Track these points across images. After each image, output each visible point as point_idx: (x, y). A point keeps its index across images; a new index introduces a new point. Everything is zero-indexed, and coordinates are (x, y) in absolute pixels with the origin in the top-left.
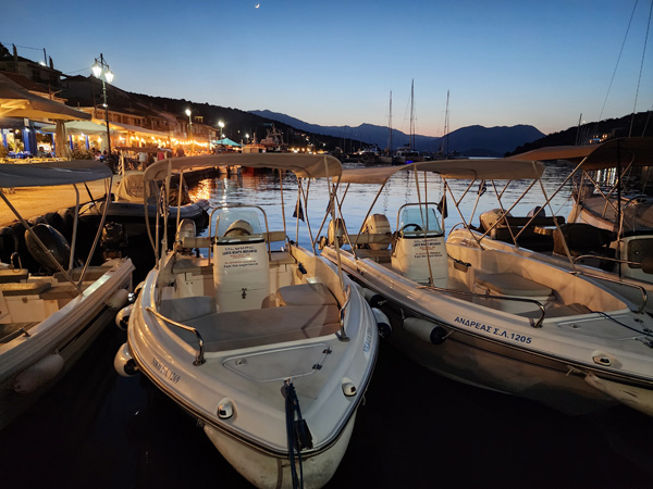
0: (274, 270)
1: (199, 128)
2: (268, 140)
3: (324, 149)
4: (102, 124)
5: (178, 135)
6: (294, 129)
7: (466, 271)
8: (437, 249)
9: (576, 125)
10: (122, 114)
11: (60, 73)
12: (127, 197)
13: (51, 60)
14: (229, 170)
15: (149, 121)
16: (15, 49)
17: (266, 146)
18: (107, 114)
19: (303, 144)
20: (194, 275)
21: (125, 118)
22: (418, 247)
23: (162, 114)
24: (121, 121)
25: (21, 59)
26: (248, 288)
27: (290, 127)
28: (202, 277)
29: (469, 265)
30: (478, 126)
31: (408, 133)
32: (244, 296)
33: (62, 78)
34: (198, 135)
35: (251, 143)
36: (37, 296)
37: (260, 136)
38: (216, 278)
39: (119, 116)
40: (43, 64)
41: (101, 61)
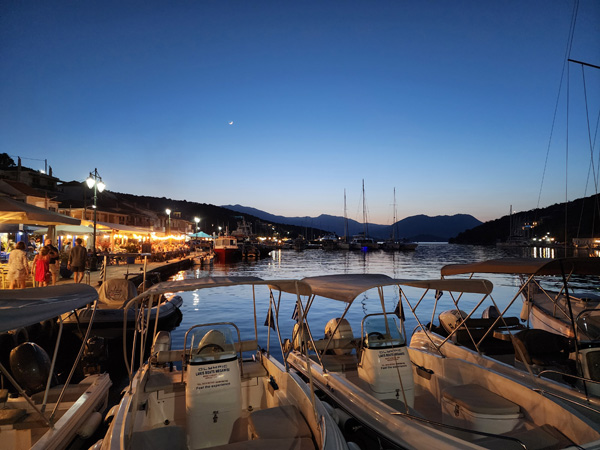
0: (244, 384)
1: (177, 222)
2: (239, 231)
3: (288, 237)
4: (90, 226)
5: (158, 229)
6: (262, 221)
7: (429, 379)
8: (401, 359)
9: (508, 214)
10: (108, 213)
11: (58, 180)
12: (106, 300)
13: (50, 169)
14: (202, 261)
15: (132, 219)
16: (19, 160)
17: (236, 237)
18: (95, 214)
19: (269, 233)
20: (166, 393)
21: (111, 217)
22: (383, 358)
23: (145, 212)
24: (108, 221)
25: (24, 169)
26: (220, 410)
27: (258, 218)
28: (173, 394)
29: (432, 372)
30: (422, 215)
31: (362, 222)
32: (215, 419)
33: (58, 183)
34: (176, 229)
35: (222, 235)
36: (11, 426)
37: (232, 228)
38: (188, 401)
39: (106, 216)
40: (43, 172)
41: (95, 174)
